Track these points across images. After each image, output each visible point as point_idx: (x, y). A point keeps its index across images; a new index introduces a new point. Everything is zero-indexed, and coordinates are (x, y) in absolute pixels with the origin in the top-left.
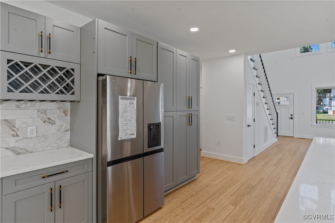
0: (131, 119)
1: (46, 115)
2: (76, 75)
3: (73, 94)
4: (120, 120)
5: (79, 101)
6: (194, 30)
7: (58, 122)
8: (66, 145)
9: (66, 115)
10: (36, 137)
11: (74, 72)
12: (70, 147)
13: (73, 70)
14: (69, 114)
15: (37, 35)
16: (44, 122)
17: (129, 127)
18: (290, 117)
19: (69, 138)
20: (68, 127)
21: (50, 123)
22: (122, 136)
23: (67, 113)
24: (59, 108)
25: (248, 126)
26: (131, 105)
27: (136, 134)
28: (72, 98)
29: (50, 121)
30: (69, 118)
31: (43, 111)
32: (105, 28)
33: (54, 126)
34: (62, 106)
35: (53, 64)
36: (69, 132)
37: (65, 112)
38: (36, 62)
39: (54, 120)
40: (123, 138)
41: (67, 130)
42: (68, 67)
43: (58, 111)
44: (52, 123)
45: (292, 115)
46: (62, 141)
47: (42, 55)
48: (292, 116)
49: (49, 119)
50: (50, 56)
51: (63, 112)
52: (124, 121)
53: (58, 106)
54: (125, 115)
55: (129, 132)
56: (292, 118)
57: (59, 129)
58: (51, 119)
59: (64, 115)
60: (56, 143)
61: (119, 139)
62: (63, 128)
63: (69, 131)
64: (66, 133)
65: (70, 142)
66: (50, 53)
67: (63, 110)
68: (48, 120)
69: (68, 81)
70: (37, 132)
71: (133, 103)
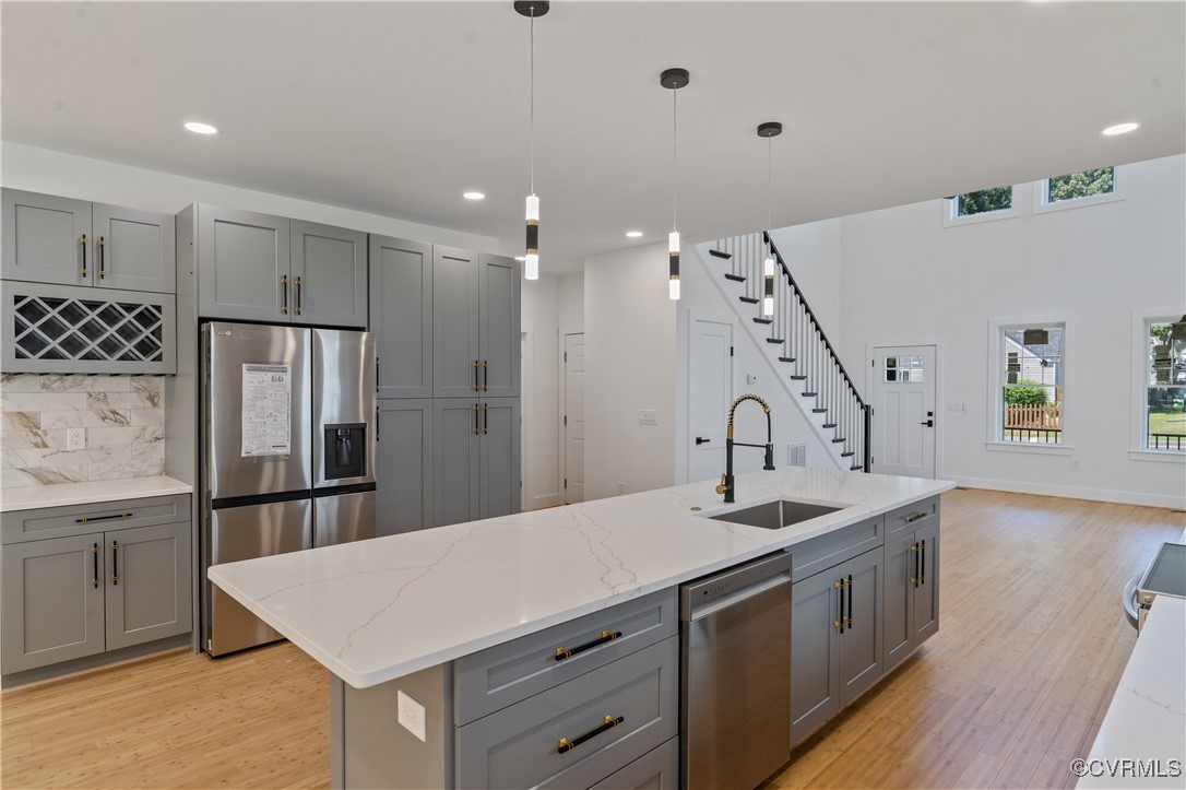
0: (274, 413)
1: (107, 404)
2: (165, 320)
3: (159, 358)
4: (245, 415)
5: (174, 375)
6: (474, 196)
7: (135, 421)
8: (157, 470)
9: (155, 405)
10: (86, 450)
11: (160, 312)
12: (164, 476)
13: (158, 308)
14: (162, 403)
15: (76, 243)
16: (103, 419)
17: (269, 431)
18: (927, 418)
19: (163, 456)
20: (160, 432)
21: (116, 421)
22: (250, 447)
23: (156, 400)
24: (137, 390)
25: (699, 441)
26: (277, 383)
27: (289, 445)
28: (157, 367)
29: (117, 418)
30: (161, 411)
31: (101, 396)
32: (216, 221)
33: (125, 429)
34: (145, 385)
35: (111, 299)
36: (162, 443)
37: (151, 399)
38: (73, 296)
39: (127, 415)
40: (255, 453)
41: (158, 439)
42: (146, 302)
43: (135, 396)
44: (121, 422)
45: (930, 414)
46: (144, 461)
47: (87, 281)
48: (930, 418)
49: (114, 412)
50: (103, 283)
51: (147, 398)
52: (257, 417)
53: (134, 384)
54: (259, 403)
55: (270, 441)
56: (930, 424)
57: (138, 435)
58: (117, 414)
59: (149, 404)
60: (132, 466)
61: (243, 455)
62: (148, 434)
63: (163, 440)
64: (154, 444)
65: (165, 465)
66: (102, 277)
67: (147, 395)
68: (111, 416)
69: (147, 332)
70: (86, 440)
71: (280, 380)
